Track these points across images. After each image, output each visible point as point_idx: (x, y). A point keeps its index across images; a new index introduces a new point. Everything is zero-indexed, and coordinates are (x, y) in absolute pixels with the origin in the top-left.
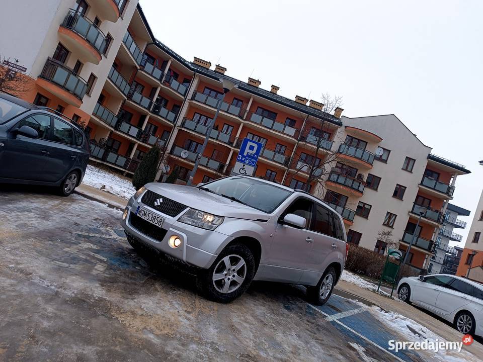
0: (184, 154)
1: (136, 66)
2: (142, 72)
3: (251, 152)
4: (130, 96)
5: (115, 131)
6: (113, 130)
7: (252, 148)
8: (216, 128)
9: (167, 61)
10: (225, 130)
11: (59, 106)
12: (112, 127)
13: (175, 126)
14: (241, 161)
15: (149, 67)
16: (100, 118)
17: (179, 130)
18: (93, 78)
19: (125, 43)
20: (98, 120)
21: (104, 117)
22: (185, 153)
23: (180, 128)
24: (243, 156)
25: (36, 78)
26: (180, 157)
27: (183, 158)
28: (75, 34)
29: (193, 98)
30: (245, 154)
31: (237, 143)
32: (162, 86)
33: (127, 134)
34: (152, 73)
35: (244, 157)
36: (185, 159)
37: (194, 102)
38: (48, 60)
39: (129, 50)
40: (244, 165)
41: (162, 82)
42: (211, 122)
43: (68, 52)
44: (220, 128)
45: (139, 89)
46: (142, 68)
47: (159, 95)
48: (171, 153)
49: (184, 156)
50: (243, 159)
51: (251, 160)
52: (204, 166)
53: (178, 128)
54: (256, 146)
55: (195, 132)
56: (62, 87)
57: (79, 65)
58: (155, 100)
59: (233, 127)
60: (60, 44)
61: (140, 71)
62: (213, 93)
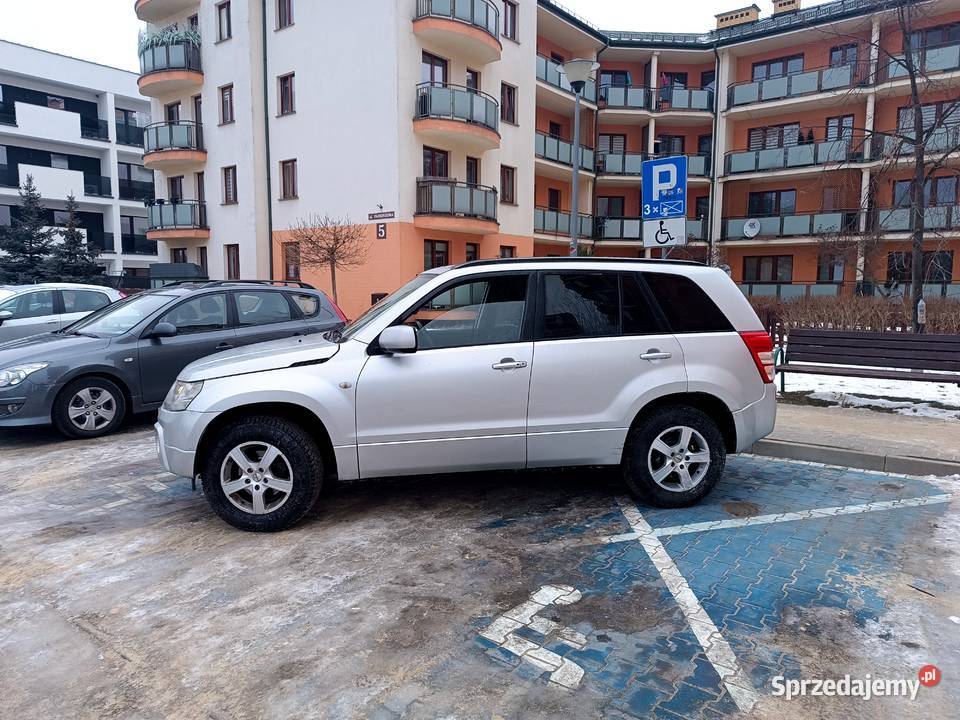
0: (750, 227)
1: (588, 109)
2: (607, 111)
3: (666, 186)
4: (599, 168)
5: (598, 243)
6: (592, 242)
7: (665, 177)
8: (805, 139)
9: (650, 62)
10: (833, 133)
11: (468, 244)
12: (588, 238)
13: (713, 179)
14: (653, 216)
15: (616, 95)
16: (556, 233)
17: (725, 183)
18: (507, 173)
19: (545, 81)
20: (552, 238)
21: (563, 227)
22: (752, 225)
23: (725, 179)
24: (654, 204)
25: (411, 220)
26: (746, 238)
27: (751, 238)
28: (437, 121)
29: (730, 104)
30: (656, 198)
31: (872, 150)
32: (655, 115)
33: (622, 238)
34: (626, 103)
35: (656, 204)
36: (757, 237)
37: (733, 110)
38: (418, 183)
39: (559, 87)
40: (662, 223)
41: (654, 107)
42: (791, 134)
43: (446, 153)
44: (819, 134)
45: (619, 143)
46: (601, 104)
47: (657, 136)
48: (724, 237)
49: (750, 232)
50: (655, 210)
51: (671, 205)
52: (805, 235)
53: (720, 180)
54: (672, 168)
55: (759, 171)
56: (450, 214)
57: (473, 165)
58: (651, 150)
59: (853, 115)
60: (425, 147)
61: (600, 112)
62: (777, 67)
